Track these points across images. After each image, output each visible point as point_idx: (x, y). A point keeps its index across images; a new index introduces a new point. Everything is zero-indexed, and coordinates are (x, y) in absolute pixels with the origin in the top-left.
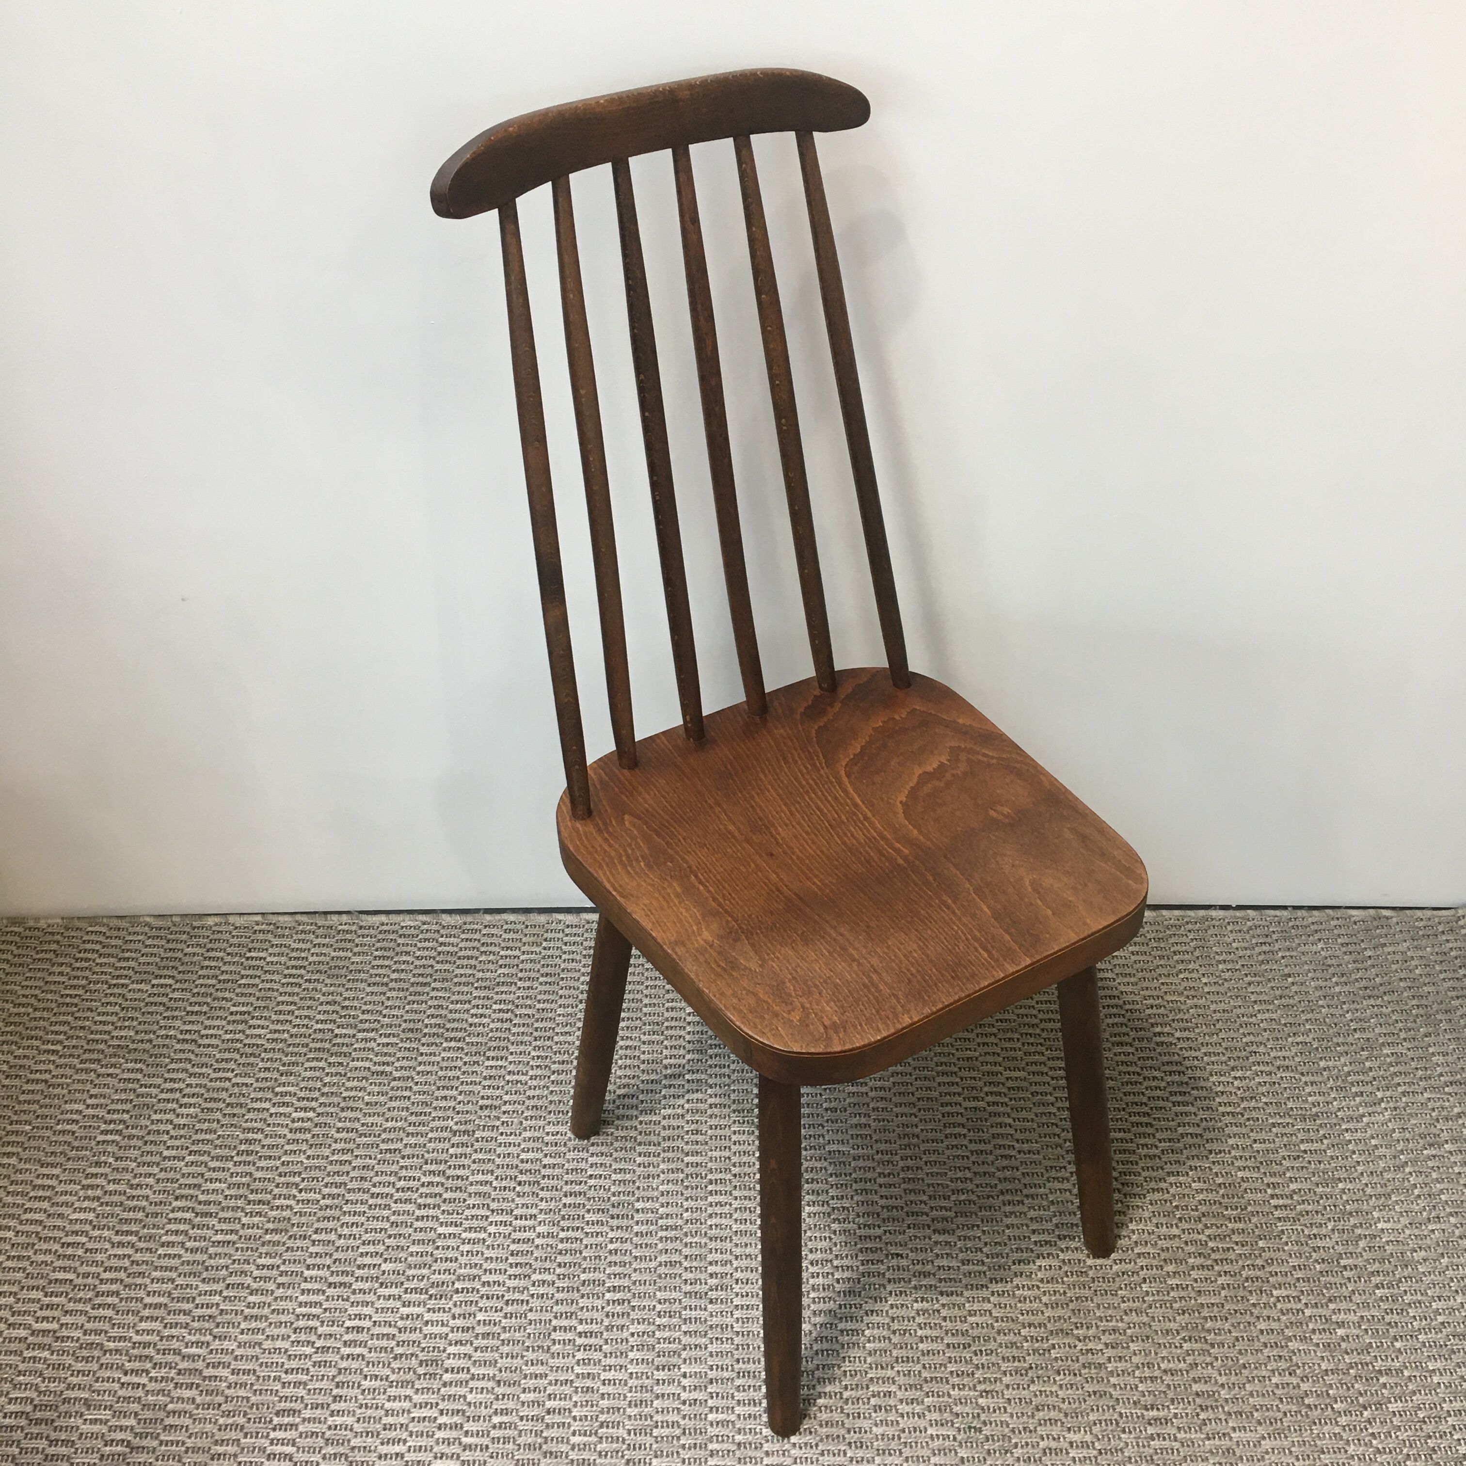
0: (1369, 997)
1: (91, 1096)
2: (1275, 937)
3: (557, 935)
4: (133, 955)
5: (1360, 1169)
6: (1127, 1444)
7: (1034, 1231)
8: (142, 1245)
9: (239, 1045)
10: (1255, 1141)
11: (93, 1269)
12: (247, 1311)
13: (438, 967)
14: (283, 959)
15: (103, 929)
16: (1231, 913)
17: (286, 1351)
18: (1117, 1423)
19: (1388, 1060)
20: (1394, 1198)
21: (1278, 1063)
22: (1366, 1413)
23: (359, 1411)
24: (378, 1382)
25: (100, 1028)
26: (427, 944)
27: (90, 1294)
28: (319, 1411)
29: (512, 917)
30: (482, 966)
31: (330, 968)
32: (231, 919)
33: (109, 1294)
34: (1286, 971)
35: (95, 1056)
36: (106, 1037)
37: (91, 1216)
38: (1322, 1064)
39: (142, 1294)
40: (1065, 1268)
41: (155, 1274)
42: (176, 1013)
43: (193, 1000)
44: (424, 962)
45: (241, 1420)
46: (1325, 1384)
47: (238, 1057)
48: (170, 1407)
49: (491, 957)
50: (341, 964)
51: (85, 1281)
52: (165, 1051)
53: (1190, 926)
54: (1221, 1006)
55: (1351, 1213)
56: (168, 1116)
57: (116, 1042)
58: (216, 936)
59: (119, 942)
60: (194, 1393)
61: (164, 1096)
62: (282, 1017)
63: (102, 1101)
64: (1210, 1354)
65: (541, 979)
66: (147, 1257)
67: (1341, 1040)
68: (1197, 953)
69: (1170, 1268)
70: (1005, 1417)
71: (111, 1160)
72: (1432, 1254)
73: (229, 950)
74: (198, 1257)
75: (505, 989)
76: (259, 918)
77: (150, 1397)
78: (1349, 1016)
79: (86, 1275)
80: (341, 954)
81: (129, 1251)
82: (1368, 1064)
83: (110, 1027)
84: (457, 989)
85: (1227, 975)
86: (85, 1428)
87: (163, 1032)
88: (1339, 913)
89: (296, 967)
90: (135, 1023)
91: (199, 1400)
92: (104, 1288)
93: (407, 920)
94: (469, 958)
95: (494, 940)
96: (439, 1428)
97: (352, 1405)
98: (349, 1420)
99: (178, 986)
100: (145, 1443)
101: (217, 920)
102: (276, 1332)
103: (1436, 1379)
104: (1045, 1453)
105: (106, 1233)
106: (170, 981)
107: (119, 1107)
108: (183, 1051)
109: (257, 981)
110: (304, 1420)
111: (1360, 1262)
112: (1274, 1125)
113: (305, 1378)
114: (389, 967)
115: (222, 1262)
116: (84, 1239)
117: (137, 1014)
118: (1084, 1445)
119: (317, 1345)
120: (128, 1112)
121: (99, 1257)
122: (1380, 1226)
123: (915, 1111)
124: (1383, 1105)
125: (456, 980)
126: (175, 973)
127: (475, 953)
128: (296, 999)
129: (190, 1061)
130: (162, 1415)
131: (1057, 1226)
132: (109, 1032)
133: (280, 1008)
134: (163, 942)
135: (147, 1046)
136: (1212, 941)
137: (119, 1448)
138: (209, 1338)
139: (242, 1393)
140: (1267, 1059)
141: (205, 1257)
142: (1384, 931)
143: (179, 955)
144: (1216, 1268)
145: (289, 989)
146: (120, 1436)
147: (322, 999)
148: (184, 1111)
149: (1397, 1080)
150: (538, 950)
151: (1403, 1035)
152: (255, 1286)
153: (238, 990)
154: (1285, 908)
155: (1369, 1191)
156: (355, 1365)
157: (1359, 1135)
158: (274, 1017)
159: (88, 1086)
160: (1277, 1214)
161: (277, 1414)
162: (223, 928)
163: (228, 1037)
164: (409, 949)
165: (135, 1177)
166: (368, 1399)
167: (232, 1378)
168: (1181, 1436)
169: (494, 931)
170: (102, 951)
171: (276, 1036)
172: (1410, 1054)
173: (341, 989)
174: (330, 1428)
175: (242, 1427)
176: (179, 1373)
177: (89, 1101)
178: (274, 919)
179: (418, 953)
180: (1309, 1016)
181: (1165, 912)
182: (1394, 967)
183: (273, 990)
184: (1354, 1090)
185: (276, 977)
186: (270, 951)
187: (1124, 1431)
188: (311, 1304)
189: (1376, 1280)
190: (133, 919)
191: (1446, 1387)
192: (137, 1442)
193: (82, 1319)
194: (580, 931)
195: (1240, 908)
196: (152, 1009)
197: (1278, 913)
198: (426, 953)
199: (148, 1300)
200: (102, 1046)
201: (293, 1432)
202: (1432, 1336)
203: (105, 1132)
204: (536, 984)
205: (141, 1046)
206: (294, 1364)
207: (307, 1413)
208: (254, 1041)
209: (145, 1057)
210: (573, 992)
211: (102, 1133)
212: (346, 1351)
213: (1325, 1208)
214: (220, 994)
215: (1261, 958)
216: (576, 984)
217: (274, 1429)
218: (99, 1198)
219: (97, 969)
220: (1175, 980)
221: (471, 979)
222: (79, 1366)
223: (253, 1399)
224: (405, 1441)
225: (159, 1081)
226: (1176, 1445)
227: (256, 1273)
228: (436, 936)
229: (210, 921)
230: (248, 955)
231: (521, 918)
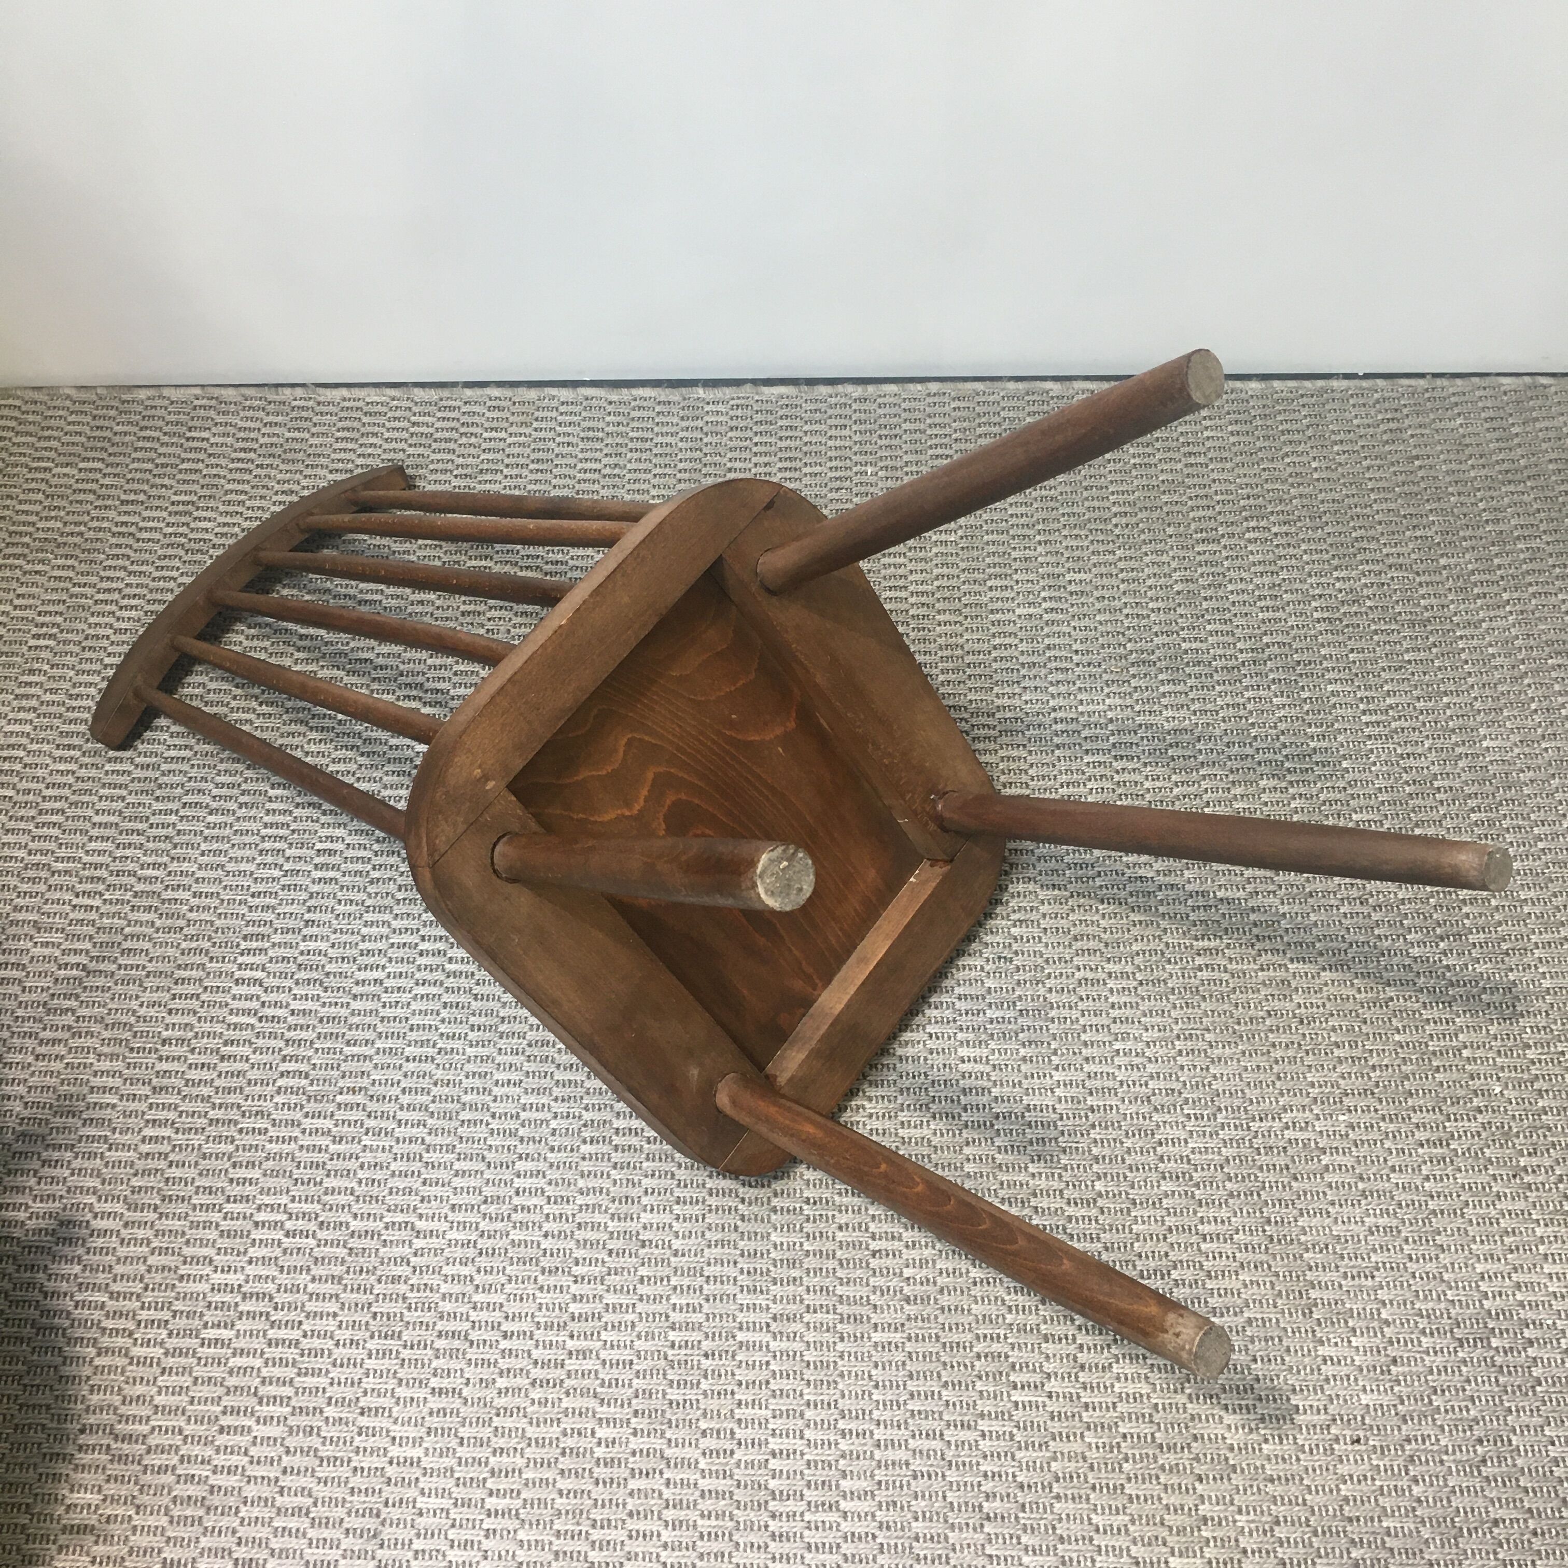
0: (1510, 482)
1: (19, 596)
2: (1405, 411)
3: (550, 414)
4: (55, 433)
5: (1470, 680)
6: (1171, 975)
7: (1087, 752)
8: (86, 760)
9: (183, 540)
10: (1352, 651)
11: (33, 786)
12: (207, 832)
13: (411, 451)
14: (229, 440)
15: (17, 403)
16: (1356, 382)
17: (252, 873)
18: (1163, 954)
19: (1522, 556)
20: (1506, 714)
21: (1391, 560)
22: (1442, 945)
23: (333, 936)
24: (354, 907)
25: (23, 518)
26: (397, 424)
27: (33, 813)
28: (290, 936)
29: (495, 392)
30: (462, 450)
31: (285, 452)
32: (166, 392)
33: (53, 812)
34: (1414, 453)
35: (19, 550)
36: (31, 529)
37: (28, 728)
38: (1443, 561)
39: (90, 812)
40: (1119, 791)
41: (102, 792)
42: (109, 502)
43: (126, 487)
44: (393, 445)
45: (206, 945)
46: (1399, 914)
47: (182, 553)
48: (127, 930)
49: (473, 440)
50: (297, 446)
51: (26, 798)
52: (98, 545)
53: (1305, 400)
54: (1330, 496)
55: (1453, 731)
56: (106, 620)
57: (42, 535)
58: (149, 413)
59: (38, 418)
60: (151, 916)
61: (100, 596)
62: (231, 509)
63: (31, 601)
64: (1273, 882)
65: (532, 466)
66: (93, 773)
67: (1469, 533)
68: (1309, 433)
69: (1238, 791)
70: (1040, 947)
71: (46, 667)
72: (1542, 775)
73: (166, 429)
74: (150, 774)
75: (488, 477)
76: (198, 391)
77: (105, 920)
78: (1481, 505)
79: (28, 792)
80: (296, 435)
81: (73, 767)
82: (1496, 561)
83: (34, 518)
84: (434, 477)
85: (1342, 458)
86: (38, 951)
87: (95, 524)
88: (1486, 382)
89: (244, 450)
90: (62, 513)
91: (158, 923)
92: (48, 805)
93: (373, 396)
94: (446, 440)
95: (476, 419)
96: (421, 955)
97: (325, 931)
98: (323, 946)
99: (109, 470)
100: (102, 967)
101: (150, 392)
102: (239, 853)
103: (1526, 910)
104: (1080, 983)
105: (46, 747)
106: (99, 465)
107: (50, 608)
108: (119, 546)
109: (200, 466)
110: (274, 945)
111: (1457, 784)
112: (1376, 632)
113: (273, 901)
114: (354, 450)
115: (177, 779)
116: (21, 753)
117: (64, 503)
118: (1124, 975)
119: (286, 868)
120: (61, 614)
121: (40, 772)
122: (1485, 744)
123: (961, 618)
124: (1508, 608)
125: (431, 467)
126: (105, 455)
127: (455, 435)
128: (246, 487)
129: (128, 557)
130: (119, 938)
131: (1114, 745)
132: (34, 524)
133: (228, 497)
134: (89, 419)
135: (77, 540)
136: (1330, 416)
137: (74, 972)
138: (165, 859)
139: (205, 916)
140: (1378, 556)
141: (158, 774)
142: (1539, 402)
143: (108, 434)
144: (1291, 790)
145: (237, 476)
146: (73, 959)
147: (277, 487)
148: (126, 614)
149: (1529, 579)
150: (528, 431)
151: (1543, 527)
152: (214, 805)
153: (179, 476)
154: (1422, 376)
155: (1477, 705)
156: (327, 889)
157: (1475, 642)
158: (222, 508)
159: (14, 585)
160: (1367, 731)
161: (245, 938)
162: (158, 402)
163: (170, 530)
164: (376, 429)
165: (74, 686)
166: (343, 924)
167: (194, 902)
168: (1232, 967)
169: (476, 409)
170: (19, 428)
171: (226, 529)
172: (1549, 549)
173: (298, 476)
174: (302, 953)
175: (207, 952)
176: (136, 895)
177: (17, 602)
178: (216, 392)
179: (387, 435)
180: (1434, 506)
181: (1276, 384)
182: (1544, 446)
183: (219, 476)
184: (1476, 591)
185: (223, 462)
186: (214, 430)
187: (1169, 962)
188: (277, 825)
189: (1471, 803)
190: (52, 391)
191: (1537, 917)
192: (93, 965)
193: (24, 839)
194: (577, 409)
195: (1367, 376)
196: (81, 497)
197: (1412, 382)
198: (396, 435)
199: (96, 819)
200: (27, 539)
201: (263, 957)
202: (1530, 863)
203: (37, 636)
204: (525, 472)
205: (70, 540)
206: (261, 887)
207: (277, 938)
208: (200, 536)
209: (77, 552)
210: (568, 481)
211: (34, 636)
212: (317, 874)
213: (1424, 724)
214: (158, 481)
215: (1385, 437)
216: (571, 472)
217: (242, 954)
218: (35, 710)
219: (15, 450)
220: (1279, 465)
221: (450, 466)
222: (24, 887)
223: (218, 923)
224: (384, 967)
225: (94, 580)
226: (1226, 976)
227: (215, 792)
228: (408, 414)
229: (142, 394)
230: (188, 434)
231: (508, 393)
